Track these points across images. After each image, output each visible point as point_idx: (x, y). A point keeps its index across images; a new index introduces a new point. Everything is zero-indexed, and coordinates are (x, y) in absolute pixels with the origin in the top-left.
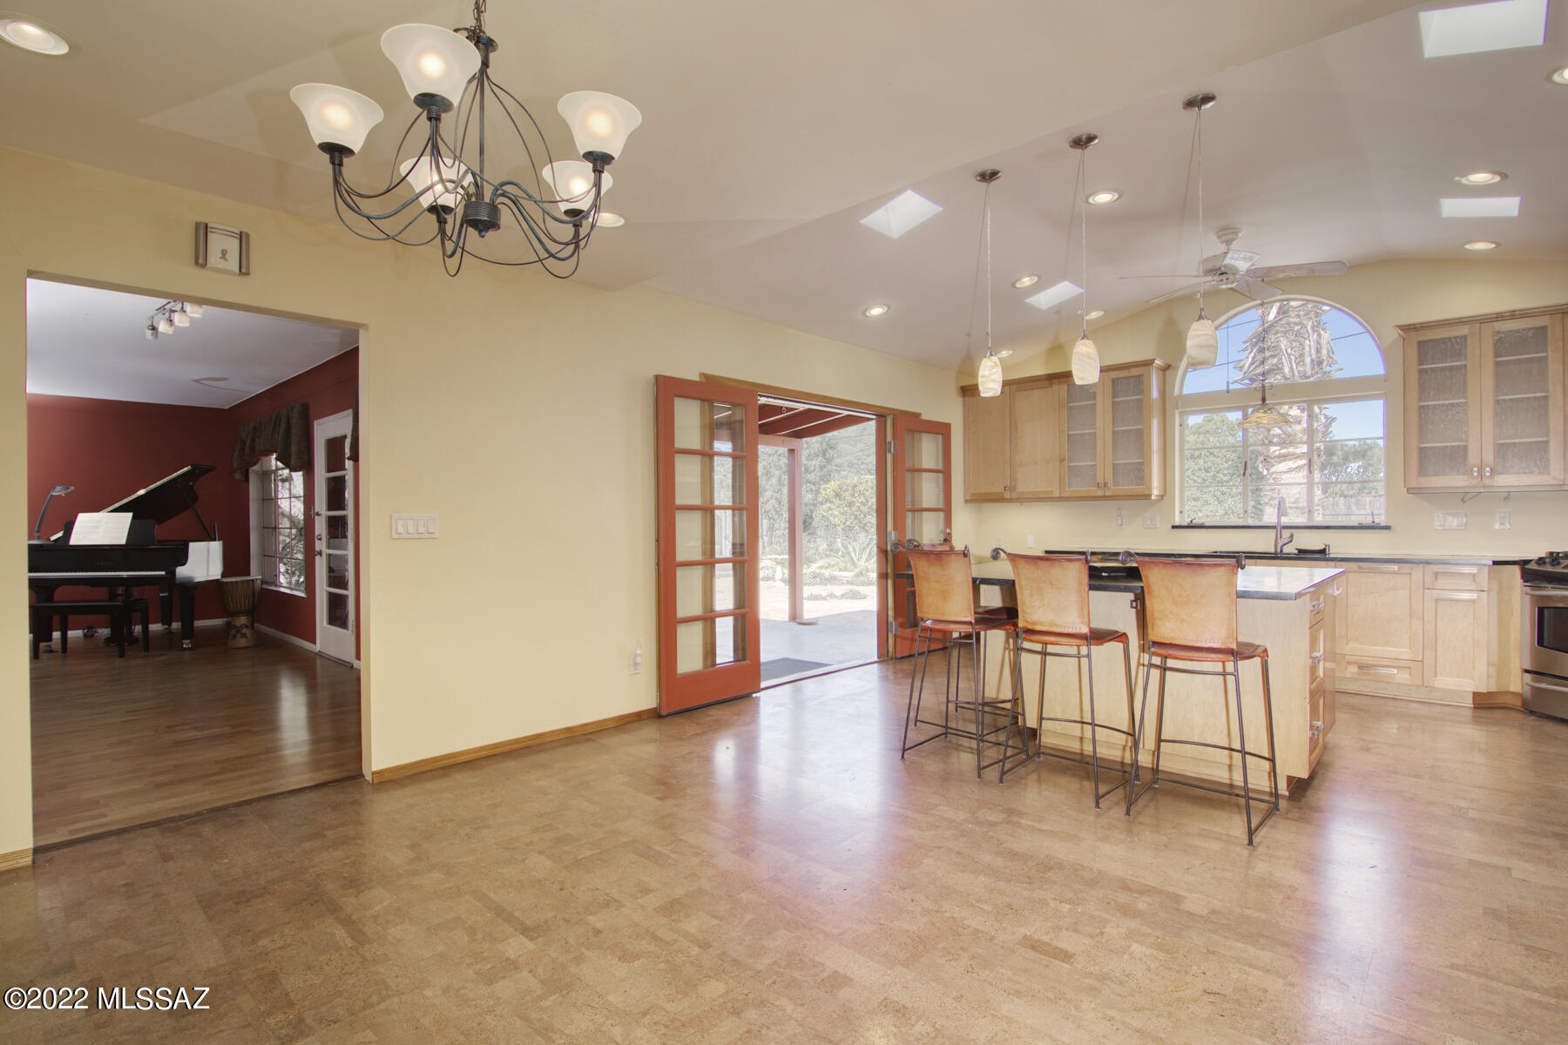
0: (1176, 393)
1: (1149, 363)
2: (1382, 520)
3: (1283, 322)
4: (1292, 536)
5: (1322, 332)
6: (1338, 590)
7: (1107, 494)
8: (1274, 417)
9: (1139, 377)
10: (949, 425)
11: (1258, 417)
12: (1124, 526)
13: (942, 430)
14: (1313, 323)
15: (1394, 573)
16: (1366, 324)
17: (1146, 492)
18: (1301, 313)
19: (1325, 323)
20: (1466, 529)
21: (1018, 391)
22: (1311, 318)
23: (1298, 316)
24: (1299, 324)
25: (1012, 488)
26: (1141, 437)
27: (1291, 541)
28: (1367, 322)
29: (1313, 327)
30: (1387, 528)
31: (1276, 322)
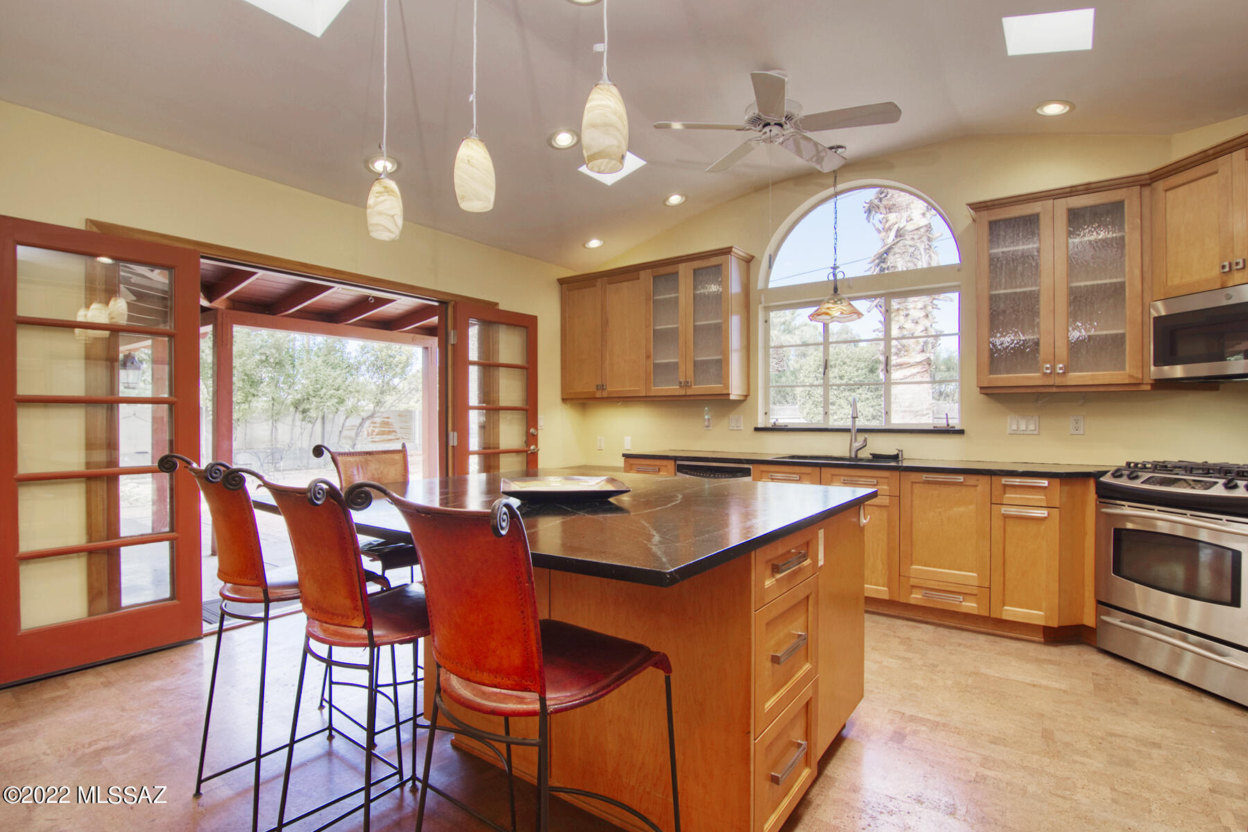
0: (760, 285)
1: (727, 251)
2: (955, 423)
3: (901, 244)
4: (865, 440)
5: (932, 254)
6: (865, 519)
7: (688, 394)
8: (844, 308)
9: (719, 266)
10: (536, 317)
11: (828, 308)
12: (710, 428)
13: (526, 325)
14: (925, 245)
15: (961, 484)
16: (941, 210)
17: (725, 392)
18: (915, 237)
19: (936, 247)
20: (1039, 434)
21: (609, 284)
22: (923, 241)
23: (913, 239)
24: (913, 246)
25: (601, 387)
26: (719, 332)
27: (866, 445)
28: (942, 208)
29: (925, 249)
30: (961, 432)
31: (894, 245)
